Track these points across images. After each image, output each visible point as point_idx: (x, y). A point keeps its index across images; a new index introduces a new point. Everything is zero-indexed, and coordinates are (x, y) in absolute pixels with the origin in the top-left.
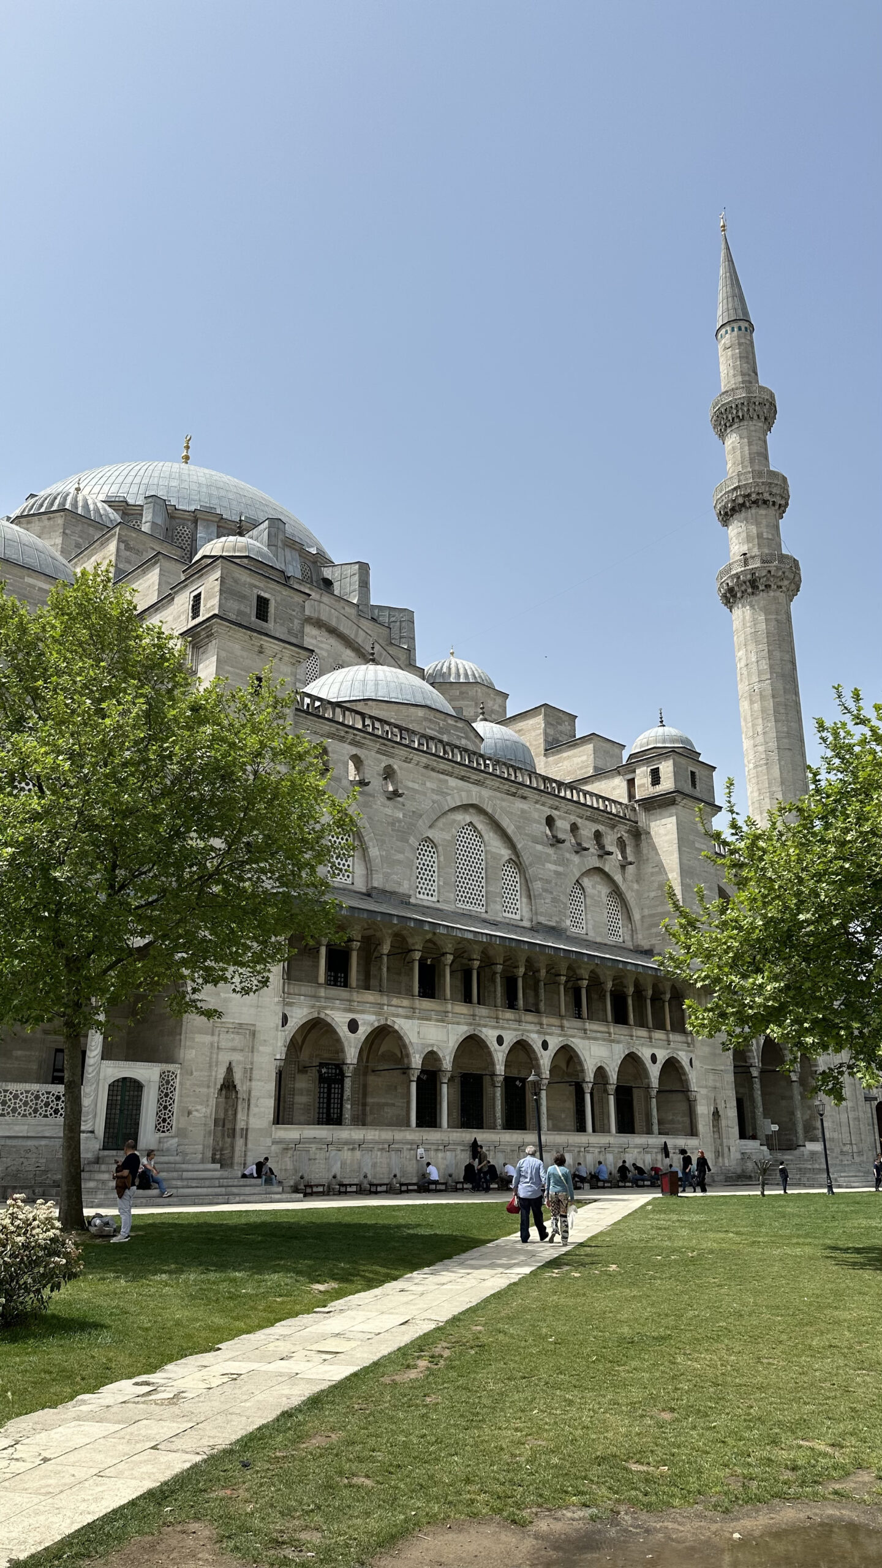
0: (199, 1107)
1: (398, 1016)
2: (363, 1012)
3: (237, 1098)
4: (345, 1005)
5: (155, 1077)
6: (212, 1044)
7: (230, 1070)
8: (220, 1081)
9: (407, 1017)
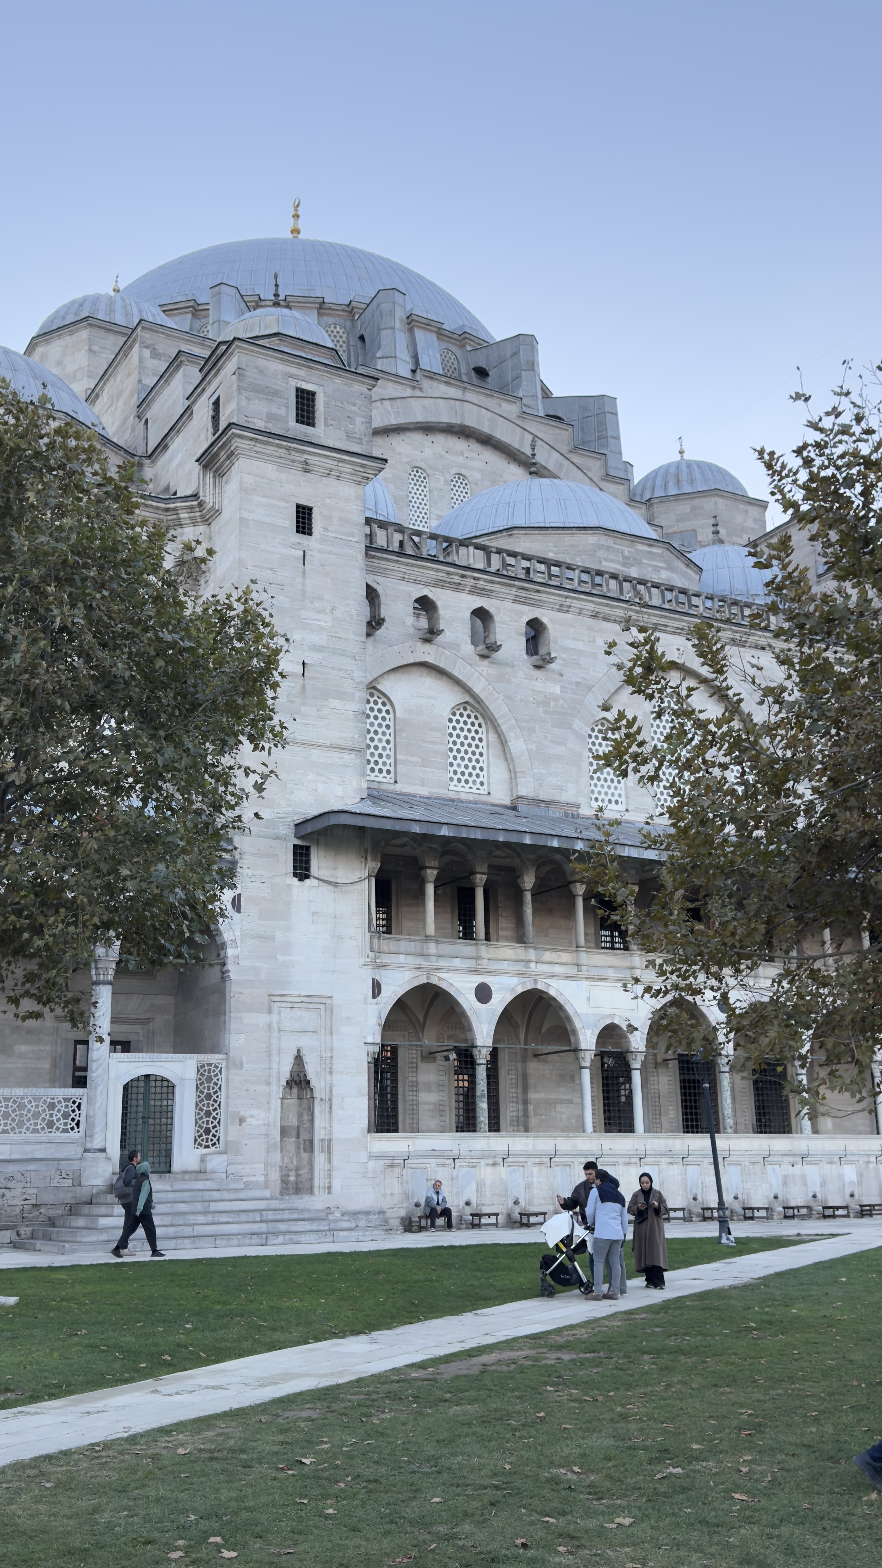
0: (255, 1112)
1: (553, 976)
2: (496, 973)
3: (313, 1098)
4: (471, 964)
5: (192, 1074)
6: (270, 1027)
7: (299, 1059)
8: (286, 1075)
9: (567, 977)
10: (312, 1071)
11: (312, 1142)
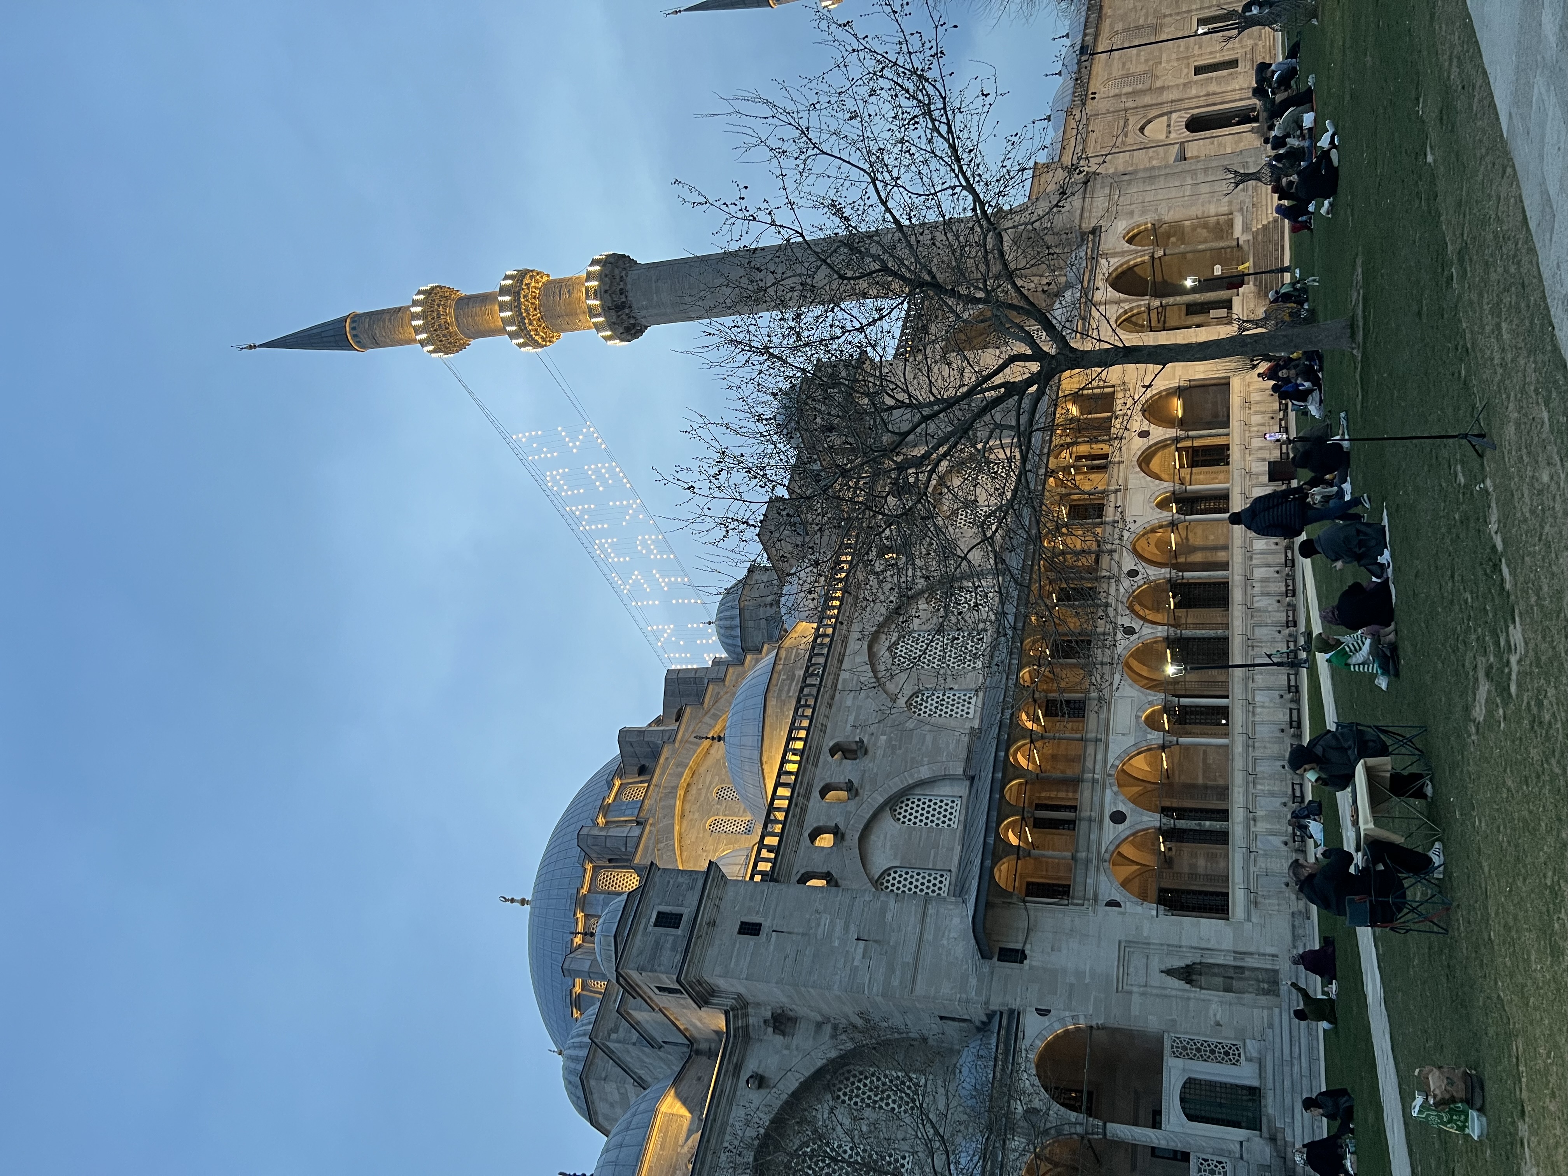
0: (1211, 1013)
1: (1105, 761)
2: (1102, 805)
4: (1095, 827)
5: (1180, 1062)
6: (1142, 994)
8: (1182, 984)
9: (1106, 750)
10: (1178, 963)
11: (1235, 967)
